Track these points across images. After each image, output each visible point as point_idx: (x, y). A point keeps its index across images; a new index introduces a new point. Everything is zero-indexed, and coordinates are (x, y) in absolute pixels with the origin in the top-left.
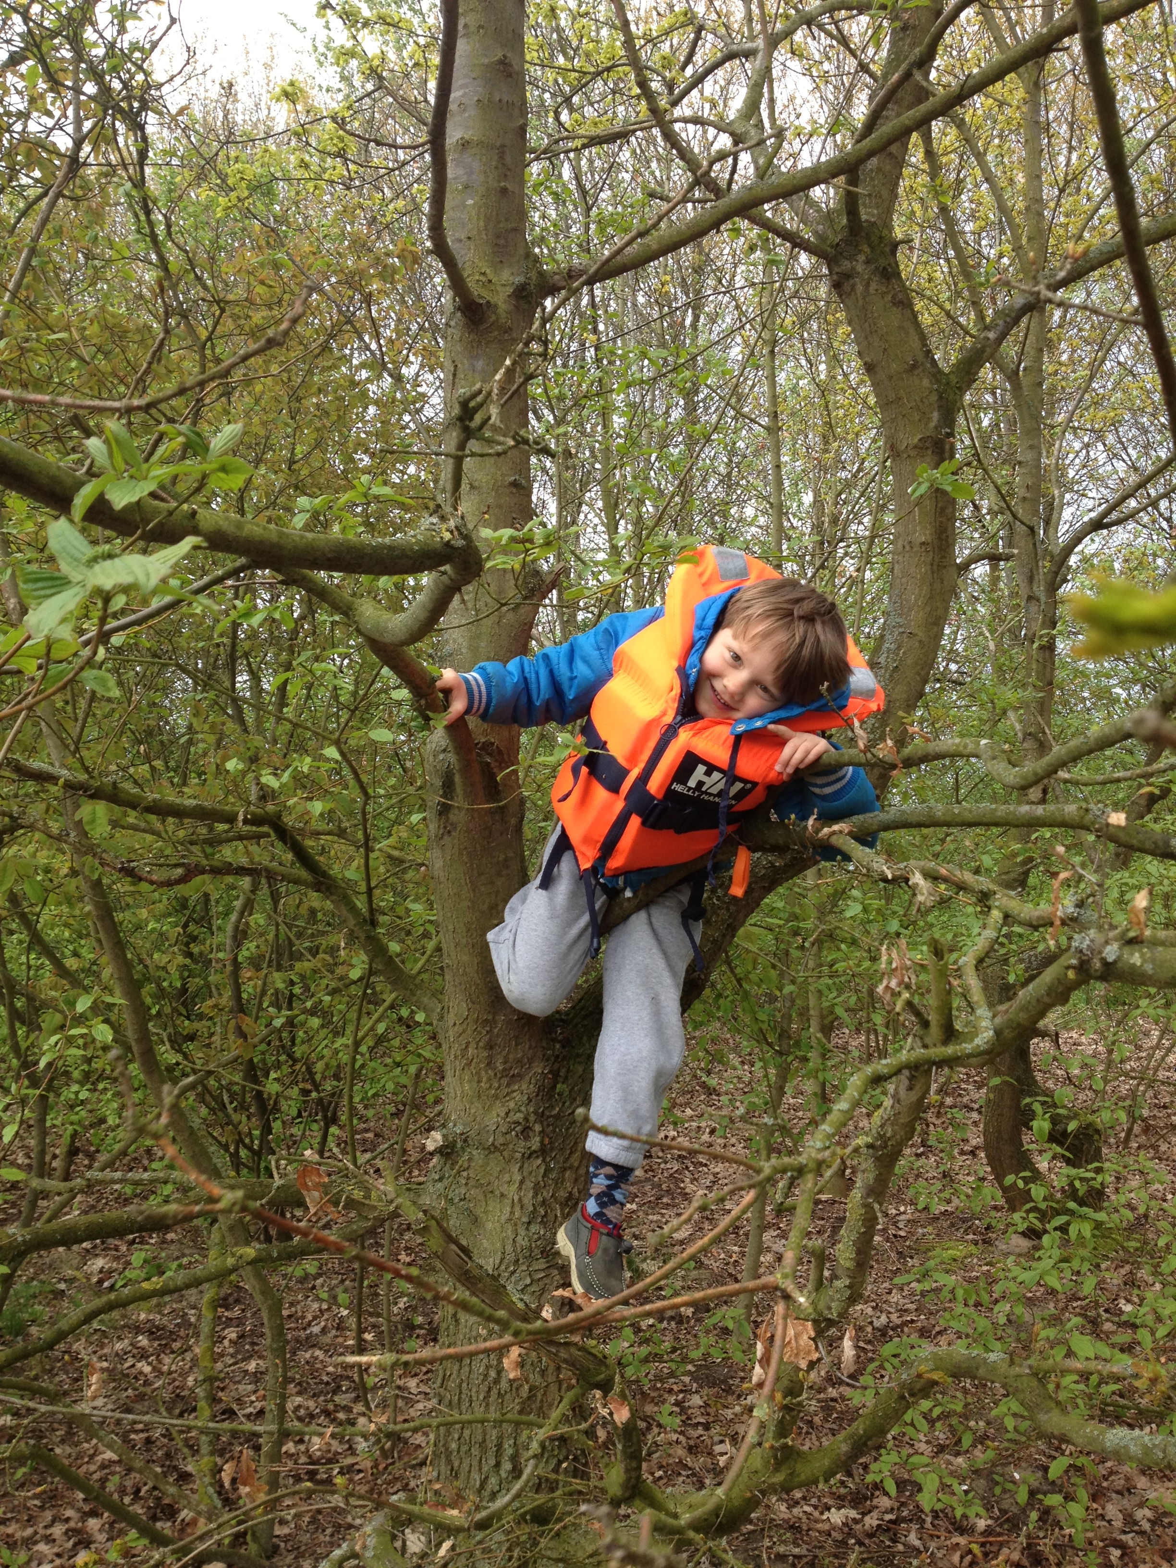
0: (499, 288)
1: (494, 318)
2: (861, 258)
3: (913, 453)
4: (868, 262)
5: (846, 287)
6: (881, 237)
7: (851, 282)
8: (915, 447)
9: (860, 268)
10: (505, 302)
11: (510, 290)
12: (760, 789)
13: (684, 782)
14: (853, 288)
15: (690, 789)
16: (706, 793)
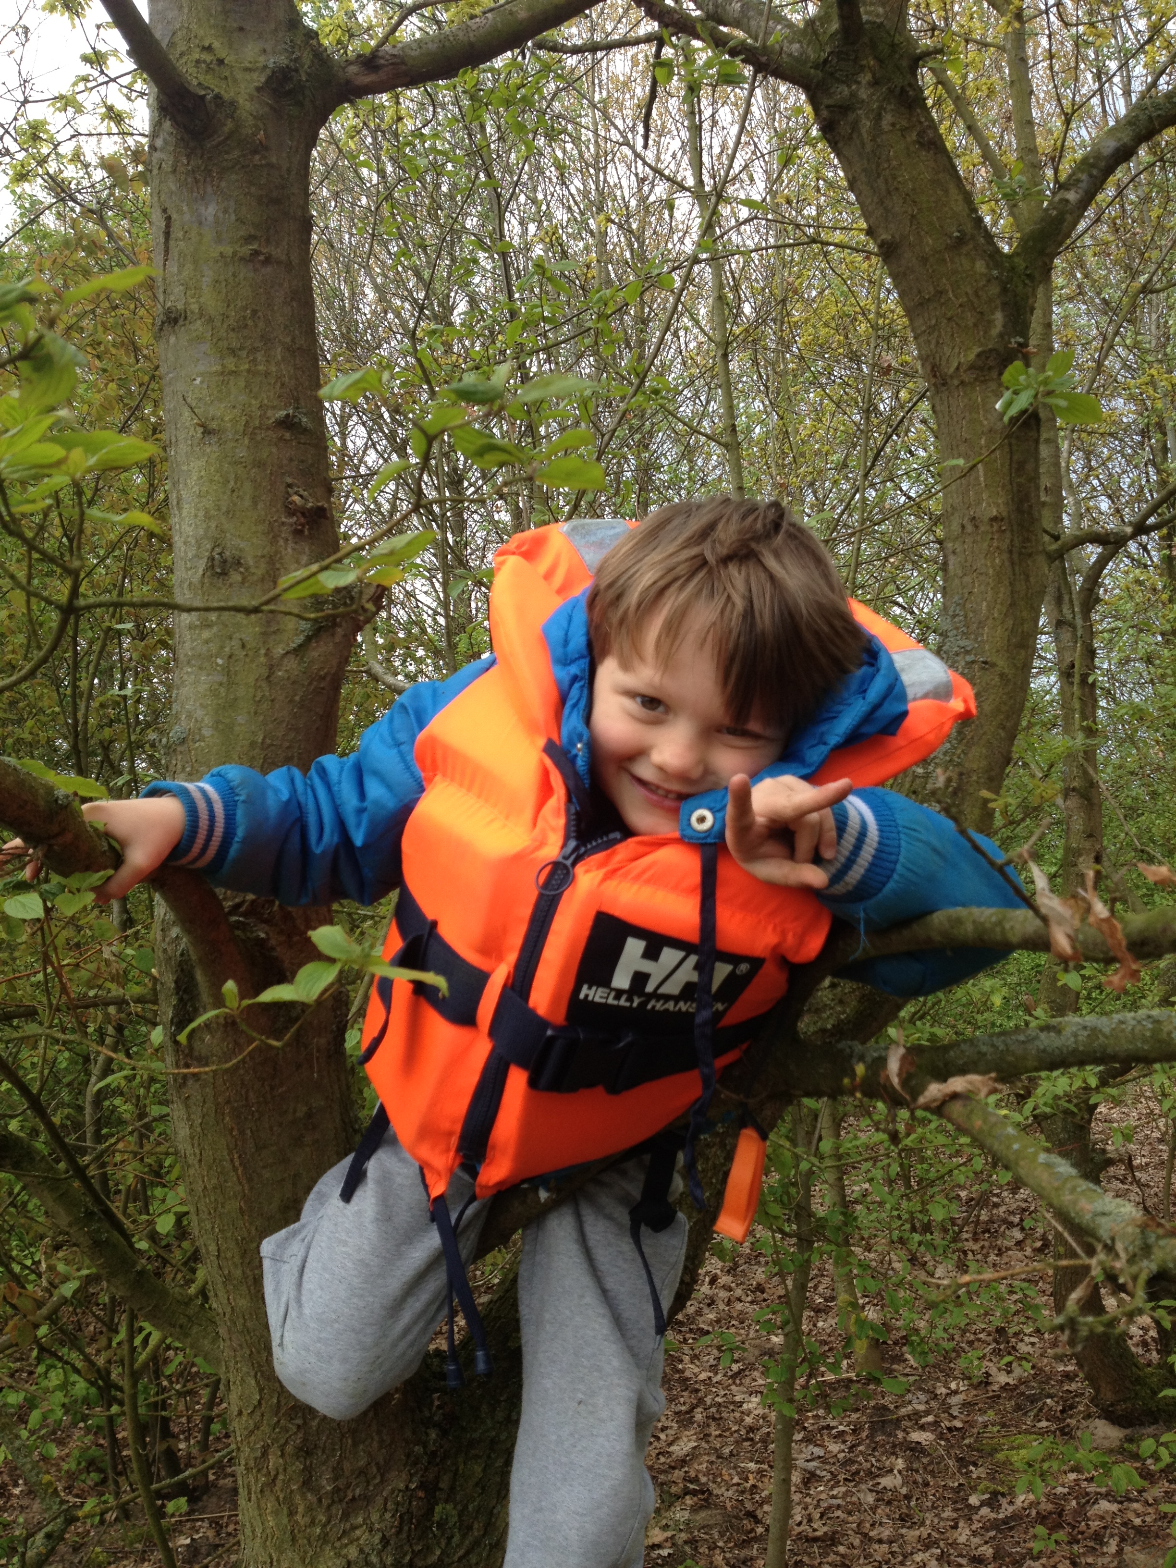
0: (239, 75)
1: (229, 125)
2: (865, 78)
3: (967, 377)
4: (875, 83)
5: (844, 128)
6: (893, 45)
7: (851, 117)
8: (972, 367)
9: (863, 94)
10: (251, 98)
11: (260, 79)
12: (769, 969)
13: (604, 980)
14: (855, 126)
15: (619, 993)
16: (655, 995)
